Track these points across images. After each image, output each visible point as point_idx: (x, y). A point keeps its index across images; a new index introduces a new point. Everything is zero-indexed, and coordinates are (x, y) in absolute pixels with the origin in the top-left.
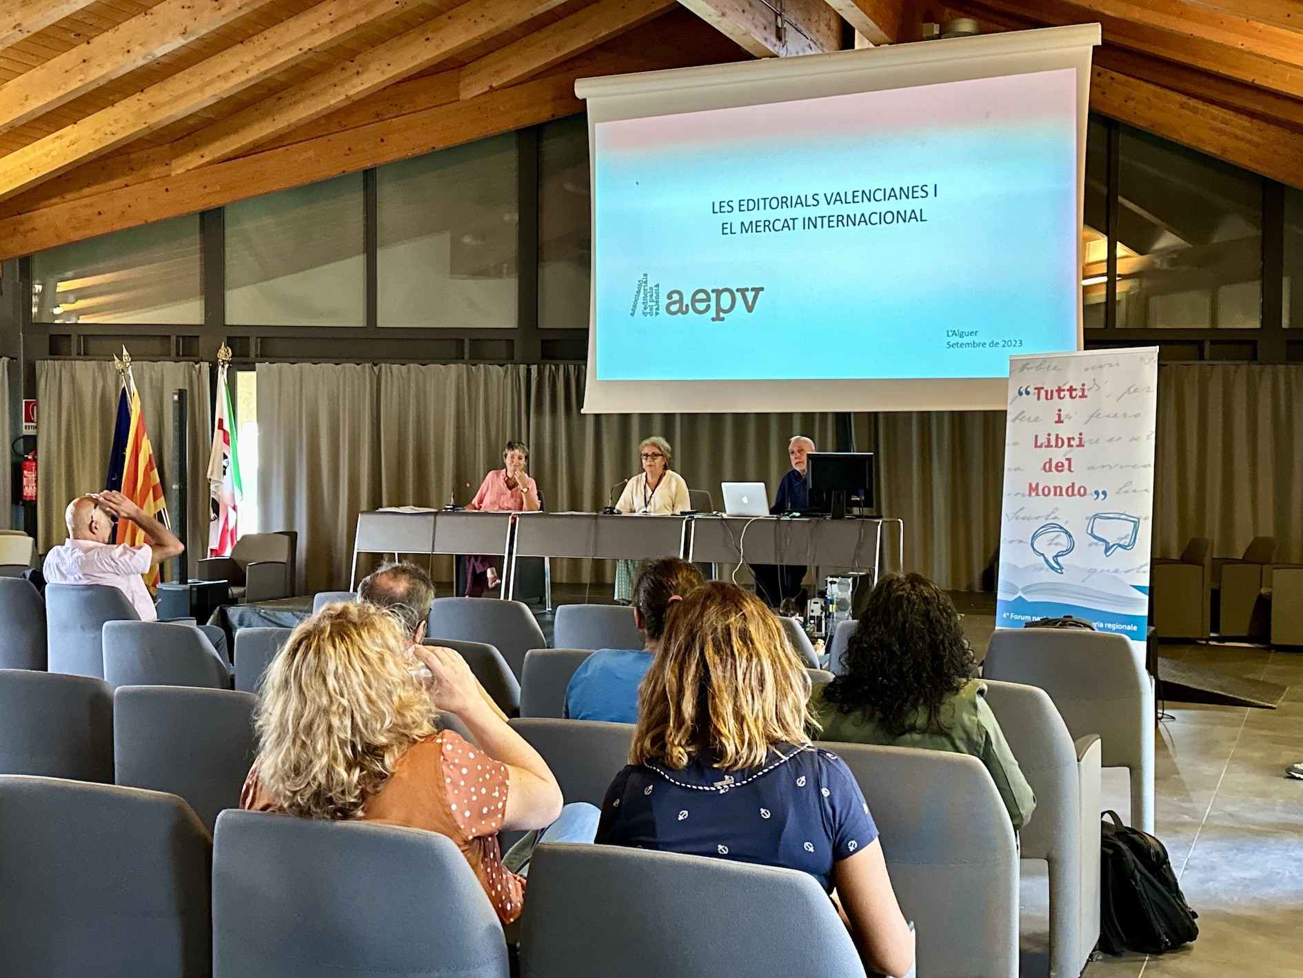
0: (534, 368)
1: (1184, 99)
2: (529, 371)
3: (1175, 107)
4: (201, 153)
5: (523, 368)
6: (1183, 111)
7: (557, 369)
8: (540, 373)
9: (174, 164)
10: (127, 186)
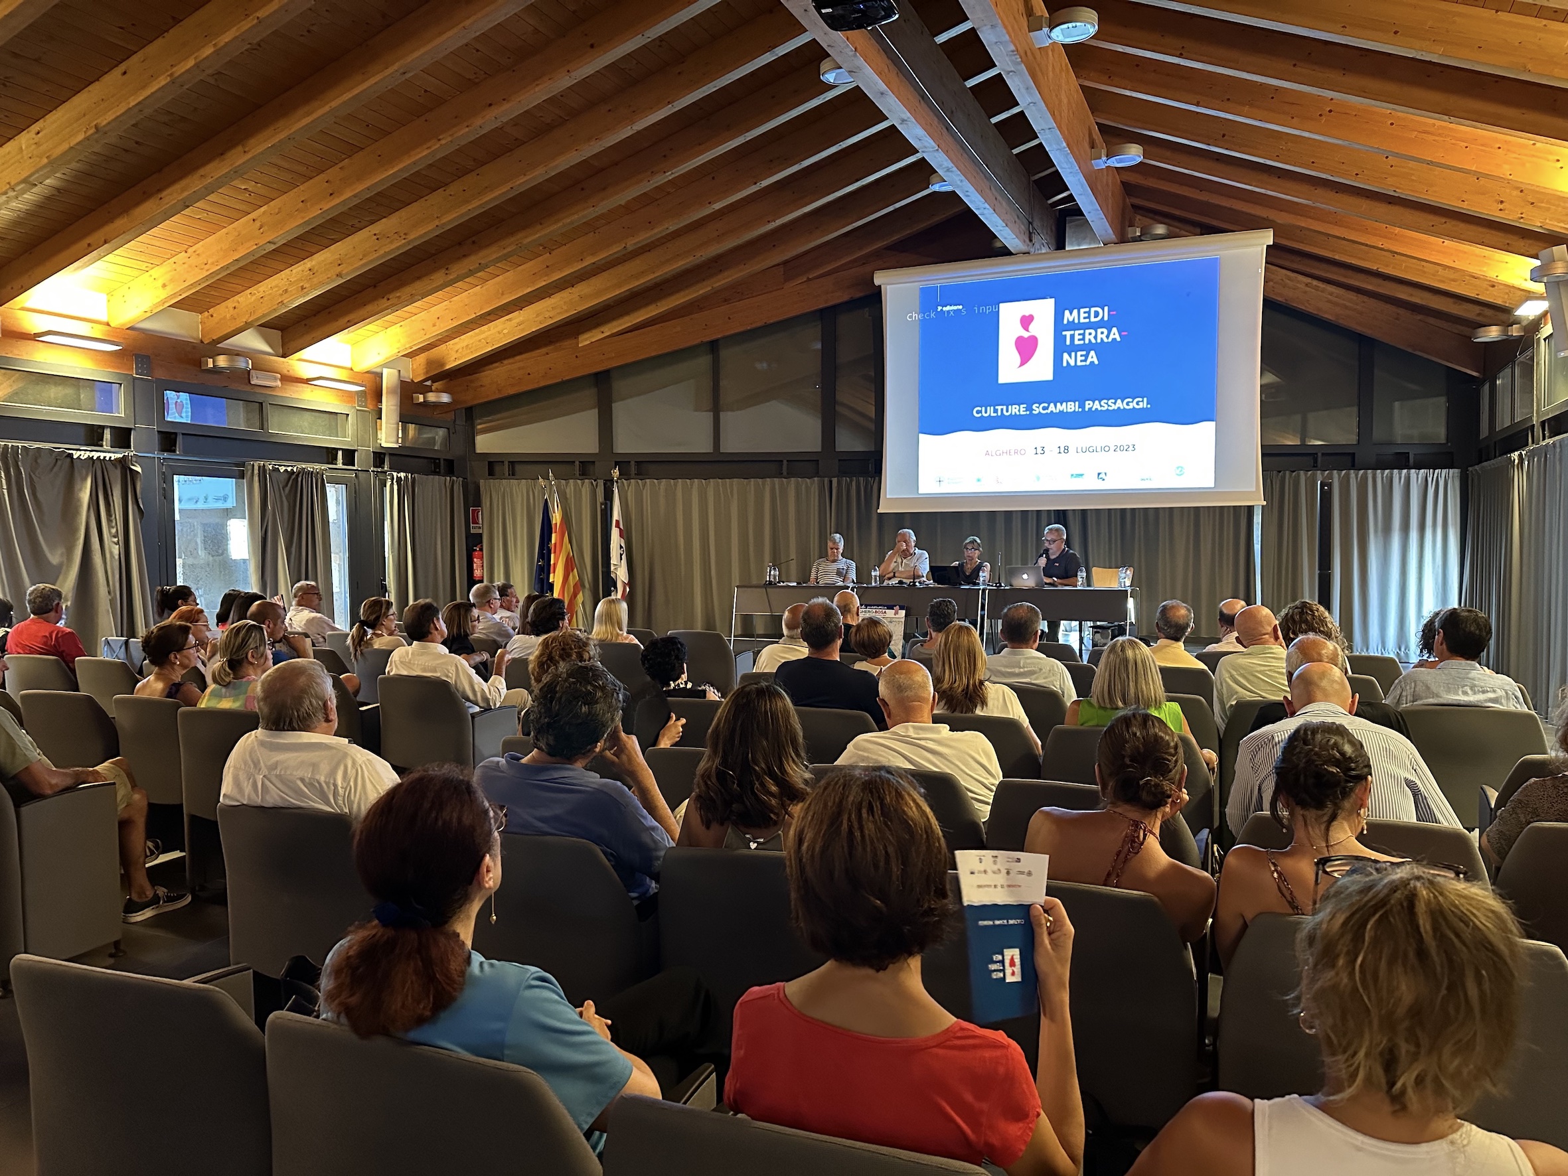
0: (835, 480)
1: (1309, 280)
2: (831, 482)
3: (1302, 286)
4: (602, 330)
5: (826, 480)
6: (1308, 289)
7: (851, 481)
8: (839, 483)
9: (581, 338)
10: (547, 354)
